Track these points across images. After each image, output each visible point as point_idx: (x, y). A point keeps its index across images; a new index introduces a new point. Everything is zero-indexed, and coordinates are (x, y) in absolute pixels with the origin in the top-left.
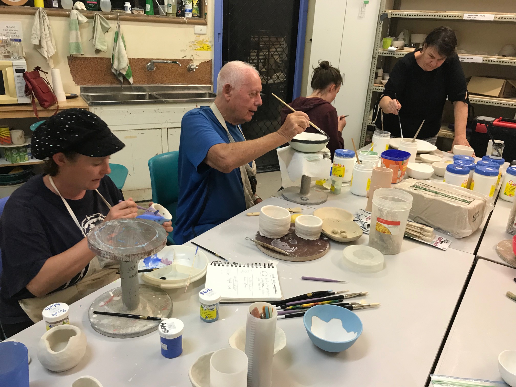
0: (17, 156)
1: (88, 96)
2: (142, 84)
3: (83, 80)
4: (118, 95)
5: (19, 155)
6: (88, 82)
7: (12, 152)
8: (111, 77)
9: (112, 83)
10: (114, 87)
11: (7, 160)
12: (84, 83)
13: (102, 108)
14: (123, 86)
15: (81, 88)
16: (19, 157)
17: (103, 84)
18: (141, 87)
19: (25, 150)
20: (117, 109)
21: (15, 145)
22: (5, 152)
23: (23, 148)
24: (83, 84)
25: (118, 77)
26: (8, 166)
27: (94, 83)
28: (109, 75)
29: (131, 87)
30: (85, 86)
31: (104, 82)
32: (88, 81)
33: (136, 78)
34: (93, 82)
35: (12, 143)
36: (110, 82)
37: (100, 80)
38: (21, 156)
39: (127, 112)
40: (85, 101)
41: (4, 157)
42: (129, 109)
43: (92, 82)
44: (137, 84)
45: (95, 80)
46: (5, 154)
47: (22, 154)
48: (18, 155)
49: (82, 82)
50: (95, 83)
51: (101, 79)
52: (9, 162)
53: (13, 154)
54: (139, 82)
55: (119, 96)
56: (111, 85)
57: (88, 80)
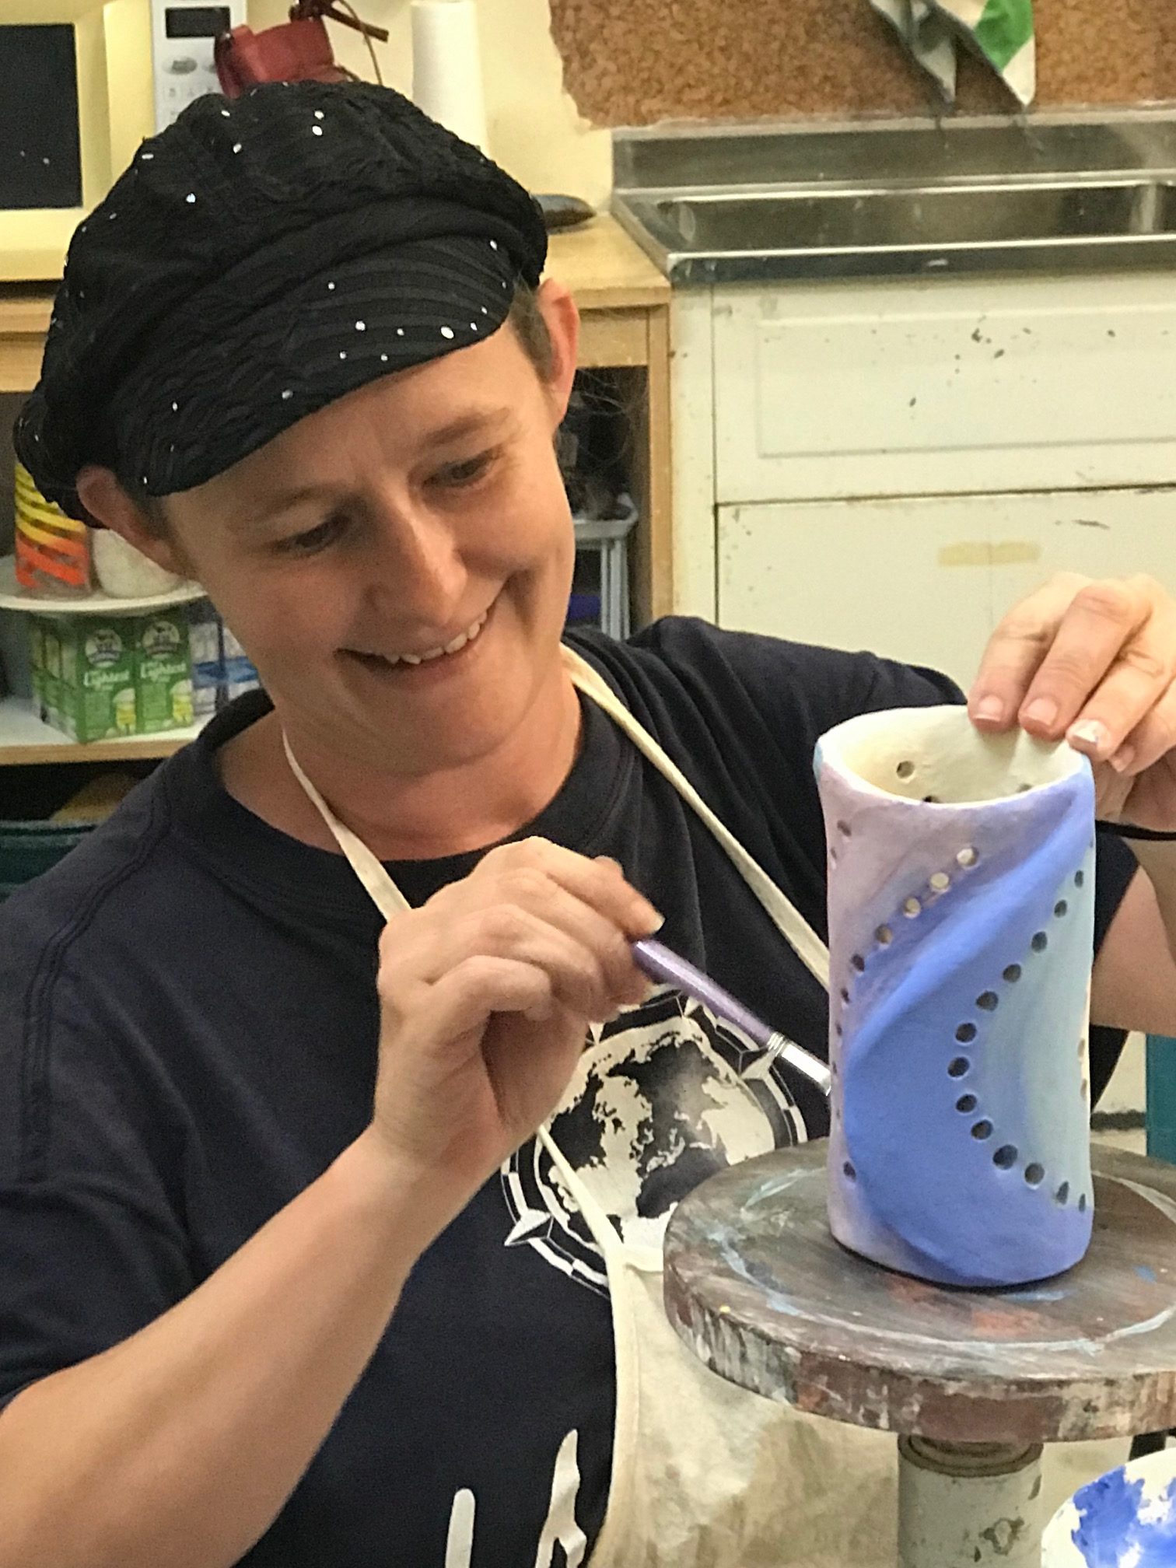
0: (119, 687)
1: (666, 207)
2: (1110, 103)
3: (636, 84)
4: (903, 200)
5: (135, 682)
6: (679, 101)
7: (90, 649)
8: (856, 55)
9: (862, 104)
10: (878, 134)
11: (44, 717)
12: (644, 109)
13: (774, 305)
14: (948, 123)
15: (618, 147)
16: (129, 694)
17: (794, 113)
18: (1099, 130)
19: (175, 638)
20: (889, 317)
21: (113, 596)
22: (37, 656)
23: (163, 624)
24: (637, 113)
25: (916, 49)
26: (54, 758)
27: (726, 102)
28: (844, 37)
29: (1016, 132)
30: (651, 132)
31: (801, 95)
32: (680, 91)
33: (1066, 56)
34: (719, 98)
35: (95, 584)
36: (850, 92)
37: (773, 78)
38: (146, 689)
39: (976, 337)
40: (648, 253)
41: (29, 696)
42: (989, 314)
43: (710, 98)
44: (1066, 104)
45: (733, 82)
46: (35, 668)
47: (156, 671)
48: (125, 676)
49: (631, 100)
50: (727, 105)
51: (779, 68)
52: (62, 727)
53: (91, 667)
54: (1085, 87)
55: (917, 212)
56: (856, 118)
57: (680, 81)
